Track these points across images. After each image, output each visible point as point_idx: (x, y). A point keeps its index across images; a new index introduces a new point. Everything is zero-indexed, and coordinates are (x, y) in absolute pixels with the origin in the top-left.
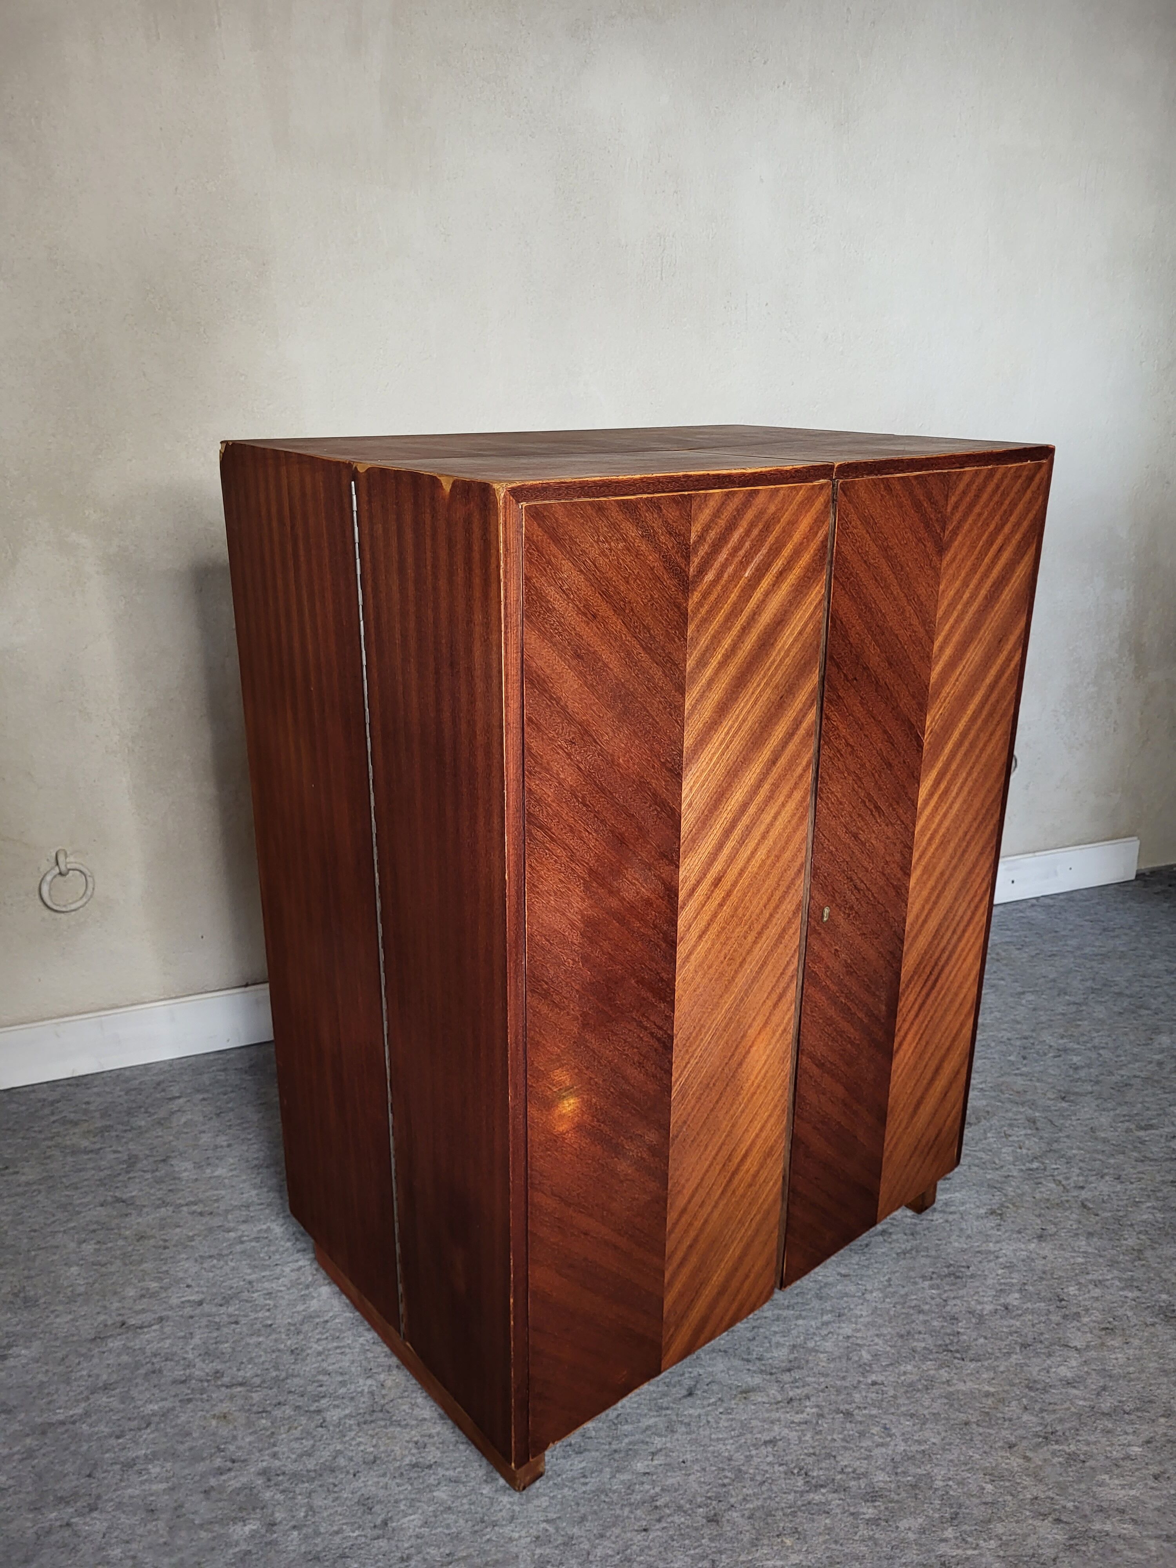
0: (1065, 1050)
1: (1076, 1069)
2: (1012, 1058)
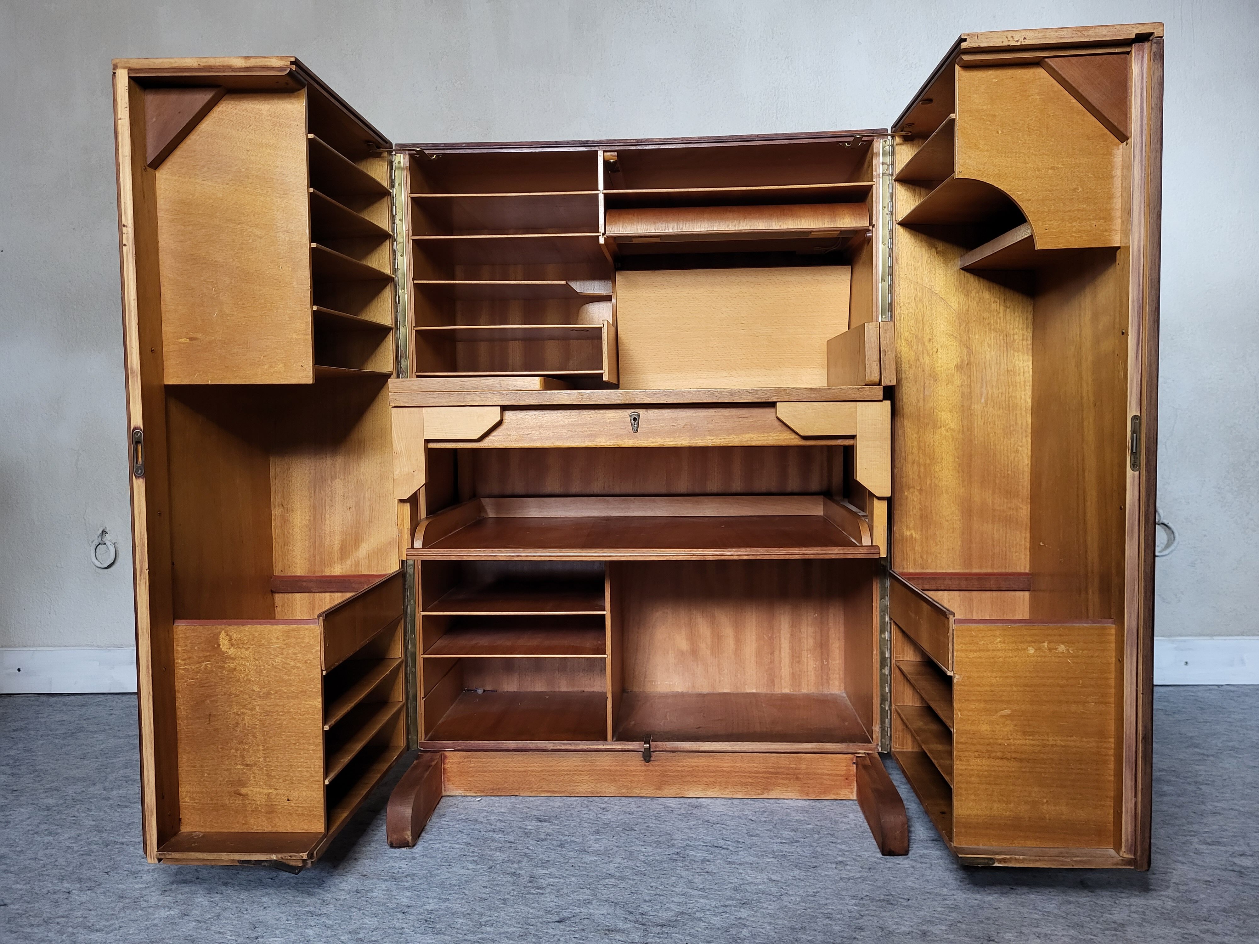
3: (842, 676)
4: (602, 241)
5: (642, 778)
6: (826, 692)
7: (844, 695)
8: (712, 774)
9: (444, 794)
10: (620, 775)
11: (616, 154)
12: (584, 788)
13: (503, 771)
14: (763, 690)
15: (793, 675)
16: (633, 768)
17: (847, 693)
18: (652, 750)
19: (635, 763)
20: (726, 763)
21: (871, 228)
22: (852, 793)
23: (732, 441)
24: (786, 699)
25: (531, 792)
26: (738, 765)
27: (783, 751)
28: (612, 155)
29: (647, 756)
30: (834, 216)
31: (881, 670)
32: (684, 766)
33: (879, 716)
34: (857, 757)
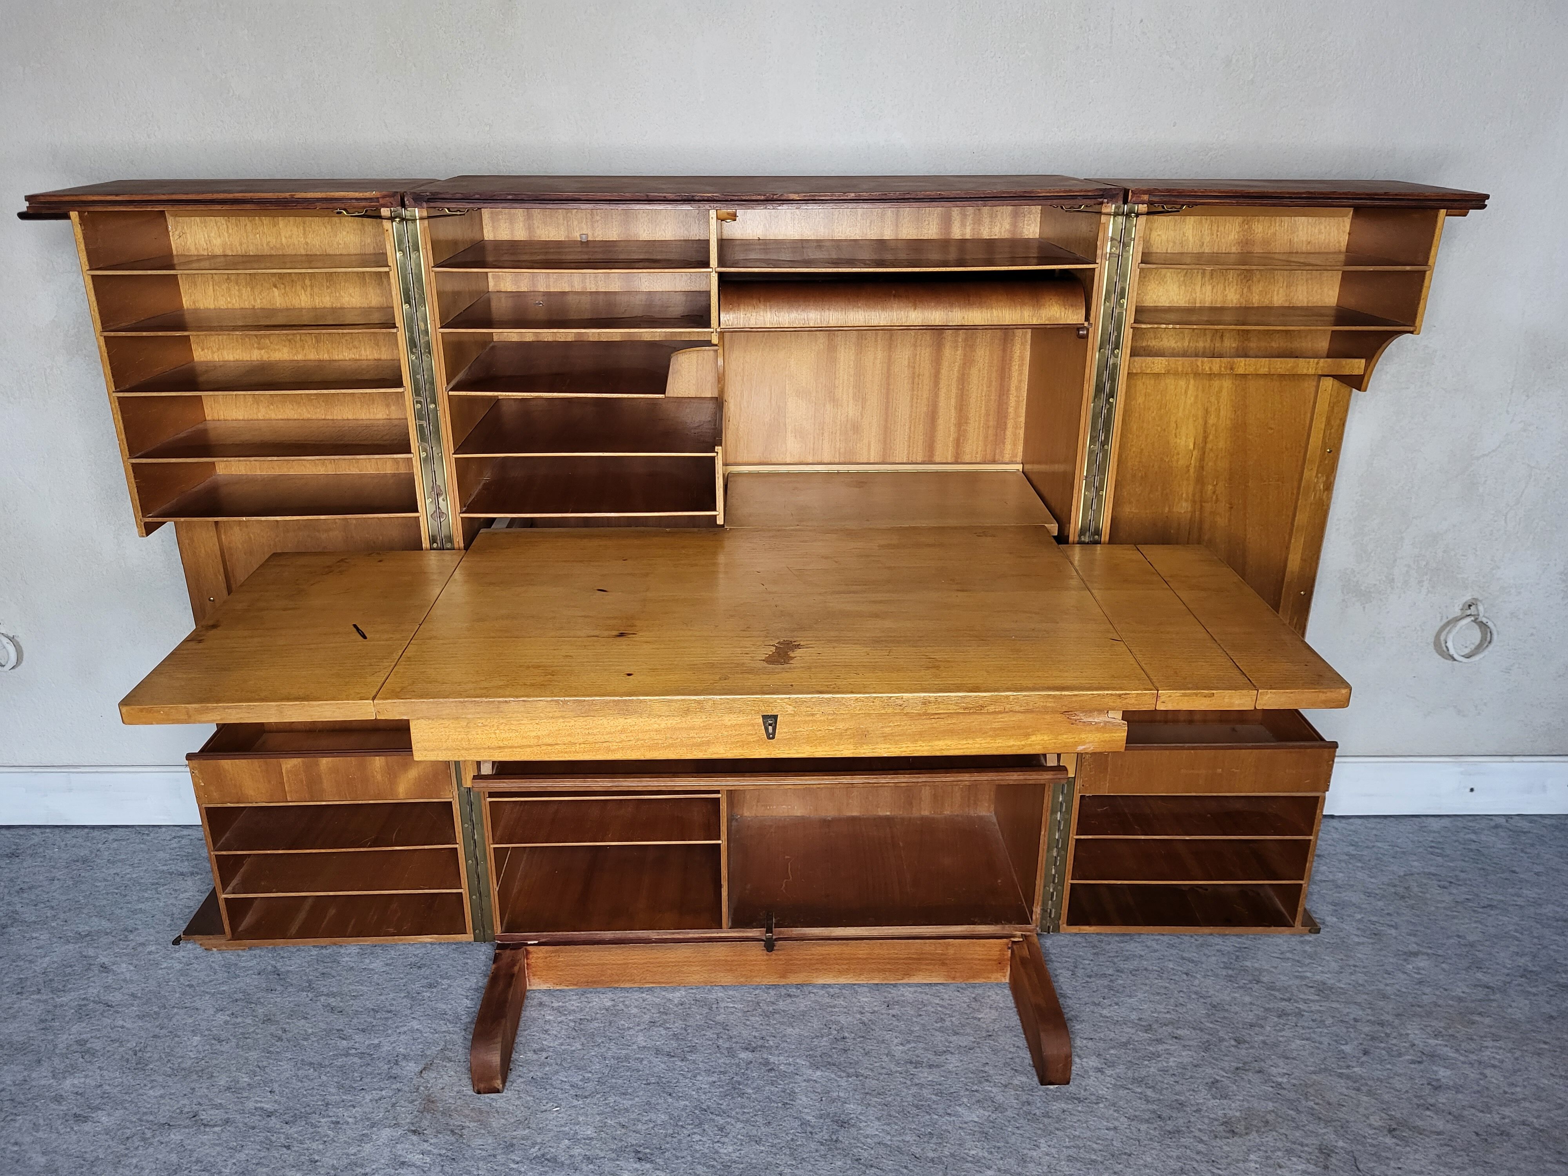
0: (1433, 1056)
1: (1437, 1088)
2: (1347, 1049)
3: (993, 796)
5: (763, 967)
6: (972, 814)
7: (995, 820)
8: (846, 962)
9: (528, 988)
10: (739, 965)
13: (598, 964)
14: (900, 813)
15: (935, 796)
16: (752, 958)
17: (998, 818)
18: (775, 938)
19: (756, 952)
21: (1086, 325)
22: (1004, 978)
24: (926, 827)
25: (634, 983)
26: (876, 952)
27: (928, 935)
29: (770, 946)
32: (812, 955)
33: (1041, 898)
34: (1014, 942)
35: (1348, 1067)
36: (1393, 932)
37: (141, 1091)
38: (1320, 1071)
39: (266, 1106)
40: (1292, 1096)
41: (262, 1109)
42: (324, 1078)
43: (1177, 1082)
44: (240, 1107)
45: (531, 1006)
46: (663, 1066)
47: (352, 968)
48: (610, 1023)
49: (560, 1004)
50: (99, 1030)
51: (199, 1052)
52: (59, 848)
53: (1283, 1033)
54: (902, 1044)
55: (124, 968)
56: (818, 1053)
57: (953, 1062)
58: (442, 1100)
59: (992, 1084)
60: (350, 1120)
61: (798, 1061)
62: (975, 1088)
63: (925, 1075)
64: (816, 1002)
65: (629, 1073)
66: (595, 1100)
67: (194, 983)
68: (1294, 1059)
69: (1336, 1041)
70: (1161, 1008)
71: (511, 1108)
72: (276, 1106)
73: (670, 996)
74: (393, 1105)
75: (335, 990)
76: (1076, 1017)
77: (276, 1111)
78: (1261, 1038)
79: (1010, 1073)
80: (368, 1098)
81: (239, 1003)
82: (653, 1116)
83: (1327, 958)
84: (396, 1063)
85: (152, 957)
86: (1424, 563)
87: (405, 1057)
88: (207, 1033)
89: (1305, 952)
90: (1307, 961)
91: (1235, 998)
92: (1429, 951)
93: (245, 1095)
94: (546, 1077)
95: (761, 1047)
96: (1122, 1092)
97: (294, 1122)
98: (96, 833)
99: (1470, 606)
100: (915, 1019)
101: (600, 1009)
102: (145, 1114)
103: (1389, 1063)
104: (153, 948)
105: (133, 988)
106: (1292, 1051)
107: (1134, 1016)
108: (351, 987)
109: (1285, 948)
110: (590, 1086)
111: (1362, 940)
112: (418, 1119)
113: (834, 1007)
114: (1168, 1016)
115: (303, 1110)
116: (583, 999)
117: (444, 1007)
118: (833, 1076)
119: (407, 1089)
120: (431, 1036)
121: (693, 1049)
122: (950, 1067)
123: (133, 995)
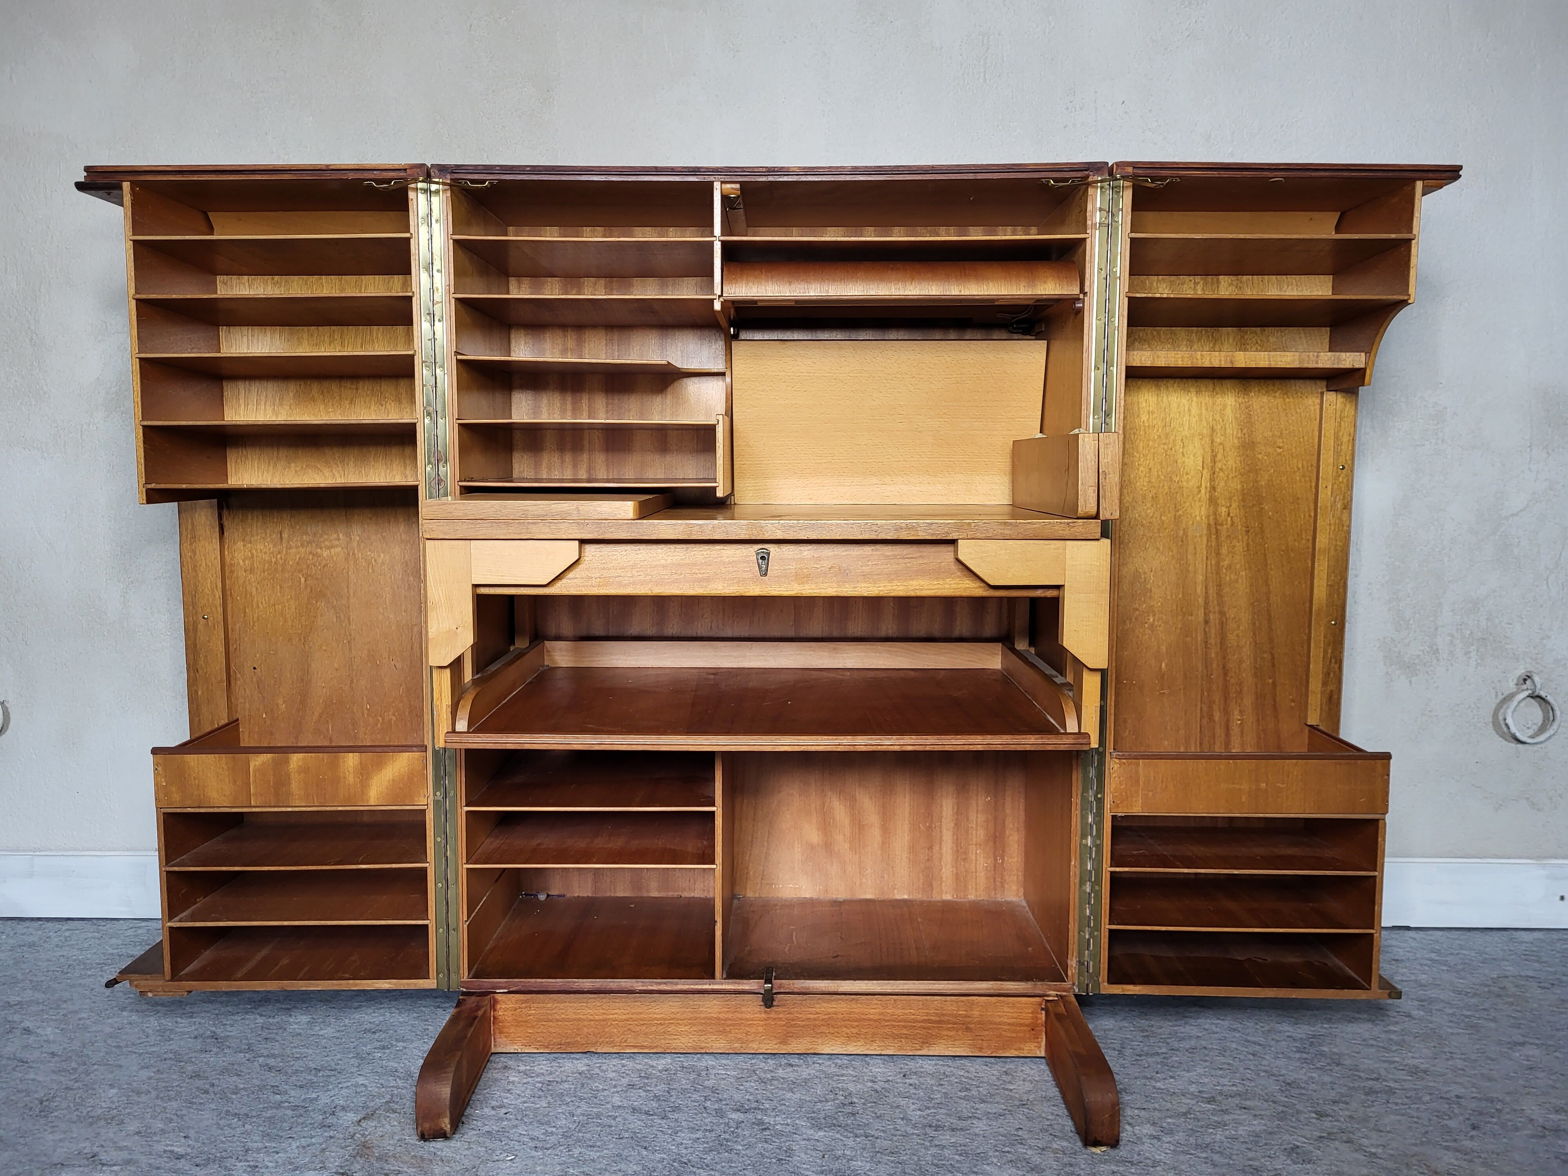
3: (1021, 878)
4: (717, 306)
5: (760, 1029)
6: (999, 898)
7: (1024, 904)
8: (855, 1024)
9: (493, 1050)
10: (733, 1025)
11: (738, 186)
12: (683, 1042)
13: (574, 1020)
14: (918, 896)
15: (957, 877)
16: (748, 1016)
17: (1027, 902)
18: (774, 991)
19: (753, 1008)
20: (873, 1009)
21: (1081, 296)
22: (1039, 1047)
23: (894, 590)
24: (948, 908)
25: (613, 1047)
26: (890, 1011)
27: (949, 992)
28: (732, 189)
29: (768, 1000)
30: (1032, 279)
31: (1080, 886)
32: (817, 1013)
33: (1076, 946)
34: (1047, 1001)
35: (1455, 1140)
36: (1493, 1025)
37: (39, 1135)
38: (1422, 1143)
39: (176, 1149)
40: (1390, 1165)
41: (172, 1152)
42: (248, 1127)
43: (1249, 1149)
44: (147, 1149)
45: (495, 1069)
46: (640, 1123)
47: (300, 1034)
48: (583, 1085)
49: (528, 1067)
50: (7, 1082)
51: (113, 1102)
52: (8, 935)
53: (1373, 1109)
54: (919, 1110)
55: (49, 1031)
56: (822, 1115)
57: (980, 1126)
58: (379, 1147)
59: (1026, 1147)
60: (270, 1164)
61: (797, 1122)
62: (1007, 1149)
63: (946, 1138)
64: (822, 1071)
65: (599, 1129)
66: (557, 1152)
67: (122, 1044)
68: (1389, 1132)
69: (1437, 1116)
70: (1225, 1081)
71: (458, 1157)
72: (189, 1150)
73: (654, 1063)
74: (323, 1150)
75: (276, 1052)
76: (1125, 1090)
77: (187, 1154)
78: (1347, 1113)
79: (1048, 1138)
80: (294, 1145)
81: (168, 1062)
82: (623, 1166)
83: (1417, 1045)
84: (333, 1114)
85: (81, 1022)
86: (1468, 632)
87: (344, 1108)
88: (126, 1086)
89: (1391, 1039)
90: (1394, 1048)
91: (1312, 1078)
92: (1537, 1042)
93: (155, 1138)
94: (504, 1130)
95: (755, 1109)
96: (1182, 1157)
97: (205, 1165)
98: (50, 924)
99: (1525, 680)
100: (935, 1088)
101: (573, 1073)
102: (37, 1155)
103: (1505, 1137)
104: (85, 1015)
105: (54, 1048)
106: (1386, 1125)
107: (1193, 1088)
108: (294, 1050)
109: (1367, 1035)
110: (552, 1139)
111: (1455, 1031)
112: (348, 1163)
113: (842, 1075)
114: (1234, 1088)
115: (218, 1155)
116: (553, 1064)
117: (396, 1065)
118: (838, 1136)
119: (341, 1136)
120: (377, 1090)
121: (676, 1109)
122: (977, 1131)
123: (52, 1053)
